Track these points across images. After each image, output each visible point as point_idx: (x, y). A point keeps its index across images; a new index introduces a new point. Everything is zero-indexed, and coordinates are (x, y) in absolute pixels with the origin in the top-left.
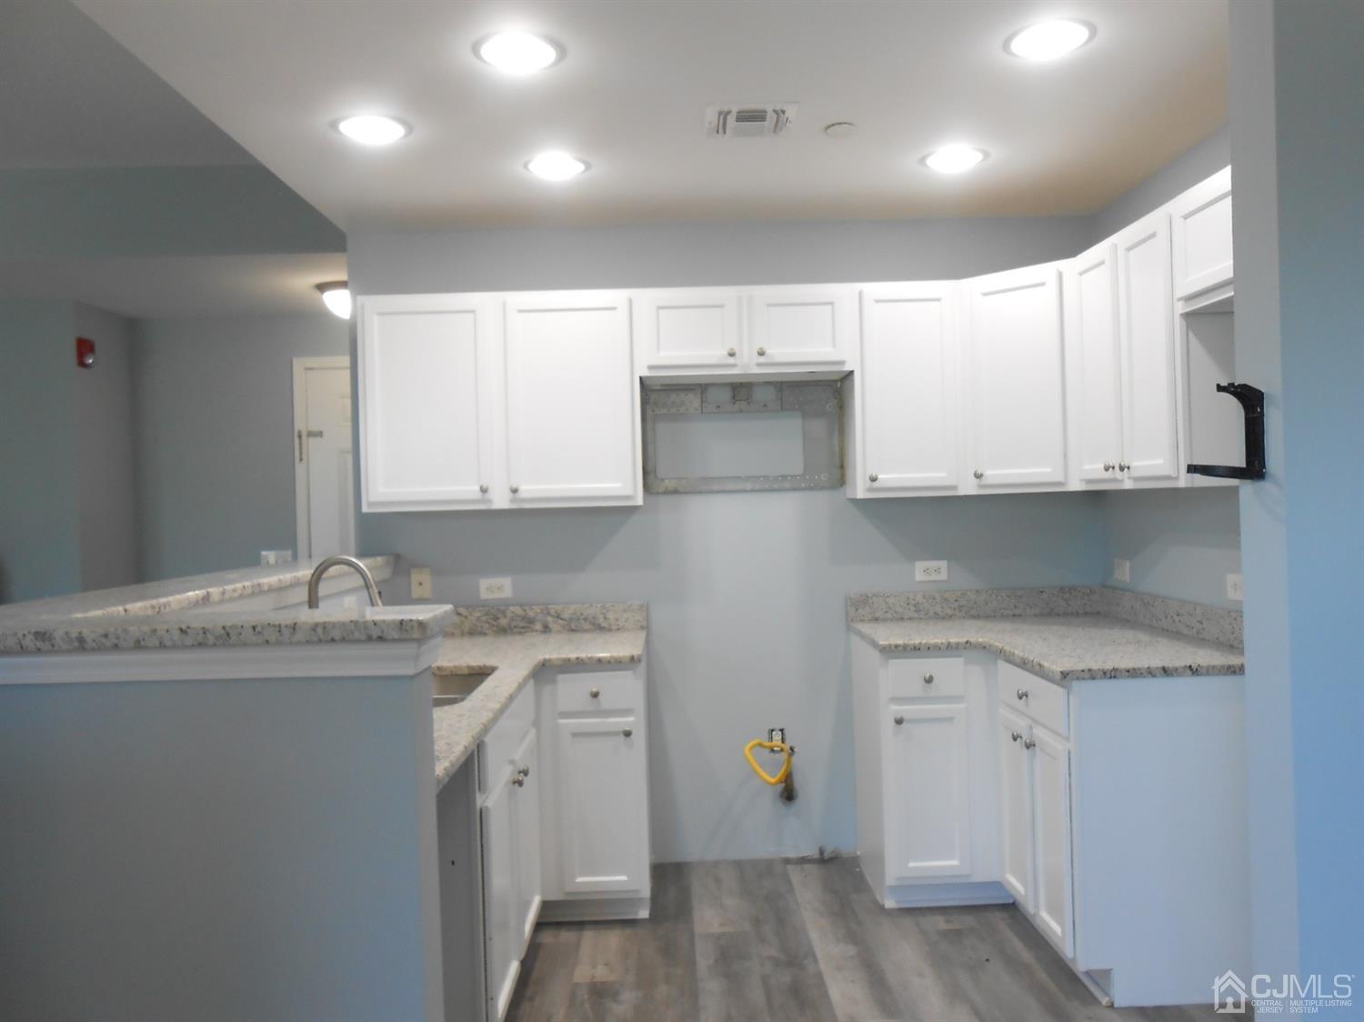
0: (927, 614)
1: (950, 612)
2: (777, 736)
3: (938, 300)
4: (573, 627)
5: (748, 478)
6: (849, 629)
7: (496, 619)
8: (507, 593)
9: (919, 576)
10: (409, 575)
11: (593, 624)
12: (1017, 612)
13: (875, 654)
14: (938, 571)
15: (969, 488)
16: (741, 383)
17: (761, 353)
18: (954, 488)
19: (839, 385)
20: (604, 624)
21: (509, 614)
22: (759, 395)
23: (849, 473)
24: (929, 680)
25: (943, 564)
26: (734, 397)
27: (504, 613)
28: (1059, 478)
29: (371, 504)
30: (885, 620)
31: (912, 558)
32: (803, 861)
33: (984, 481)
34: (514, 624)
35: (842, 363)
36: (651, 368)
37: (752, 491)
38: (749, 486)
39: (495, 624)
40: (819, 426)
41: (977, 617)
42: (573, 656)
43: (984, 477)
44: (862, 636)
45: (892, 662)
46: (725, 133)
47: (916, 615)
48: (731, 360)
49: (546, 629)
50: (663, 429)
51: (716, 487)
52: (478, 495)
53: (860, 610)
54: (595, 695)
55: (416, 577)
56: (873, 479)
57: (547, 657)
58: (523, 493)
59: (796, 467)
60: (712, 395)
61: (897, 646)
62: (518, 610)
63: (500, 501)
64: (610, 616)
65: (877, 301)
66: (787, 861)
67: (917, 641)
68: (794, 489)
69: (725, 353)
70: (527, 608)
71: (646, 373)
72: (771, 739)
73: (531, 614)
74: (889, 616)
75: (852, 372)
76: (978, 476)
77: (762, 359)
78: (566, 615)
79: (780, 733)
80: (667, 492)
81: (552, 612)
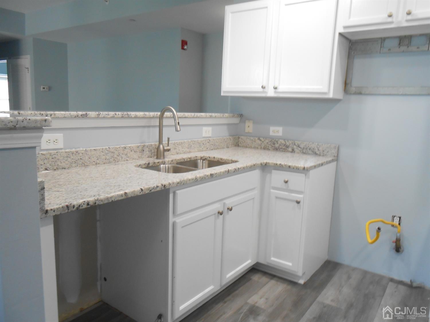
4: (304, 151)
7: (274, 144)
8: (280, 134)
10: (245, 122)
11: (313, 152)
16: (405, 36)
17: (409, 13)
20: (318, 152)
21: (279, 143)
22: (416, 42)
26: (400, 44)
27: (277, 142)
29: (225, 92)
34: (280, 147)
36: (345, 27)
39: (273, 146)
42: (279, 163)
48: (391, 19)
49: (293, 151)
51: (382, 92)
52: (261, 90)
54: (286, 182)
55: (247, 124)
58: (280, 90)
62: (283, 142)
63: (271, 93)
64: (321, 149)
69: (386, 16)
70: (286, 141)
71: (342, 31)
73: (288, 144)
77: (409, 17)
78: (302, 146)
80: (356, 93)
81: (296, 144)
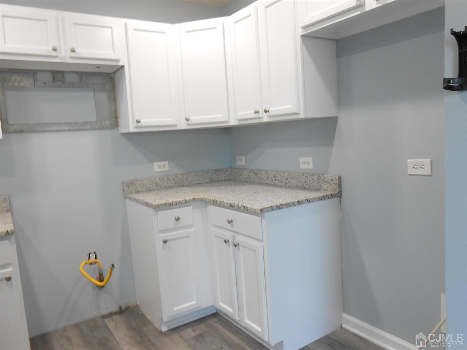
0: (161, 187)
1: (171, 185)
2: (93, 256)
3: (164, 33)
5: (66, 124)
6: (125, 198)
9: (156, 169)
12: (199, 182)
13: (151, 210)
14: (164, 166)
15: (182, 126)
16: (58, 71)
17: (73, 51)
18: (175, 126)
19: (112, 76)
22: (69, 78)
23: (121, 121)
24: (178, 219)
25: (166, 163)
26: (54, 79)
28: (226, 119)
30: (142, 192)
31: (152, 161)
32: (111, 315)
33: (190, 122)
35: (118, 61)
37: (69, 130)
38: (66, 128)
40: (103, 97)
41: (183, 186)
43: (189, 121)
44: (130, 199)
45: (159, 213)
47: (156, 188)
48: (54, 53)
51: (46, 129)
53: (130, 188)
56: (138, 122)
59: (92, 117)
60: (40, 76)
61: (162, 205)
65: (135, 30)
66: (103, 317)
67: (171, 201)
68: (92, 129)
69: (50, 49)
72: (89, 258)
74: (144, 189)
75: (123, 67)
76: (187, 120)
77: (73, 55)
79: (94, 254)
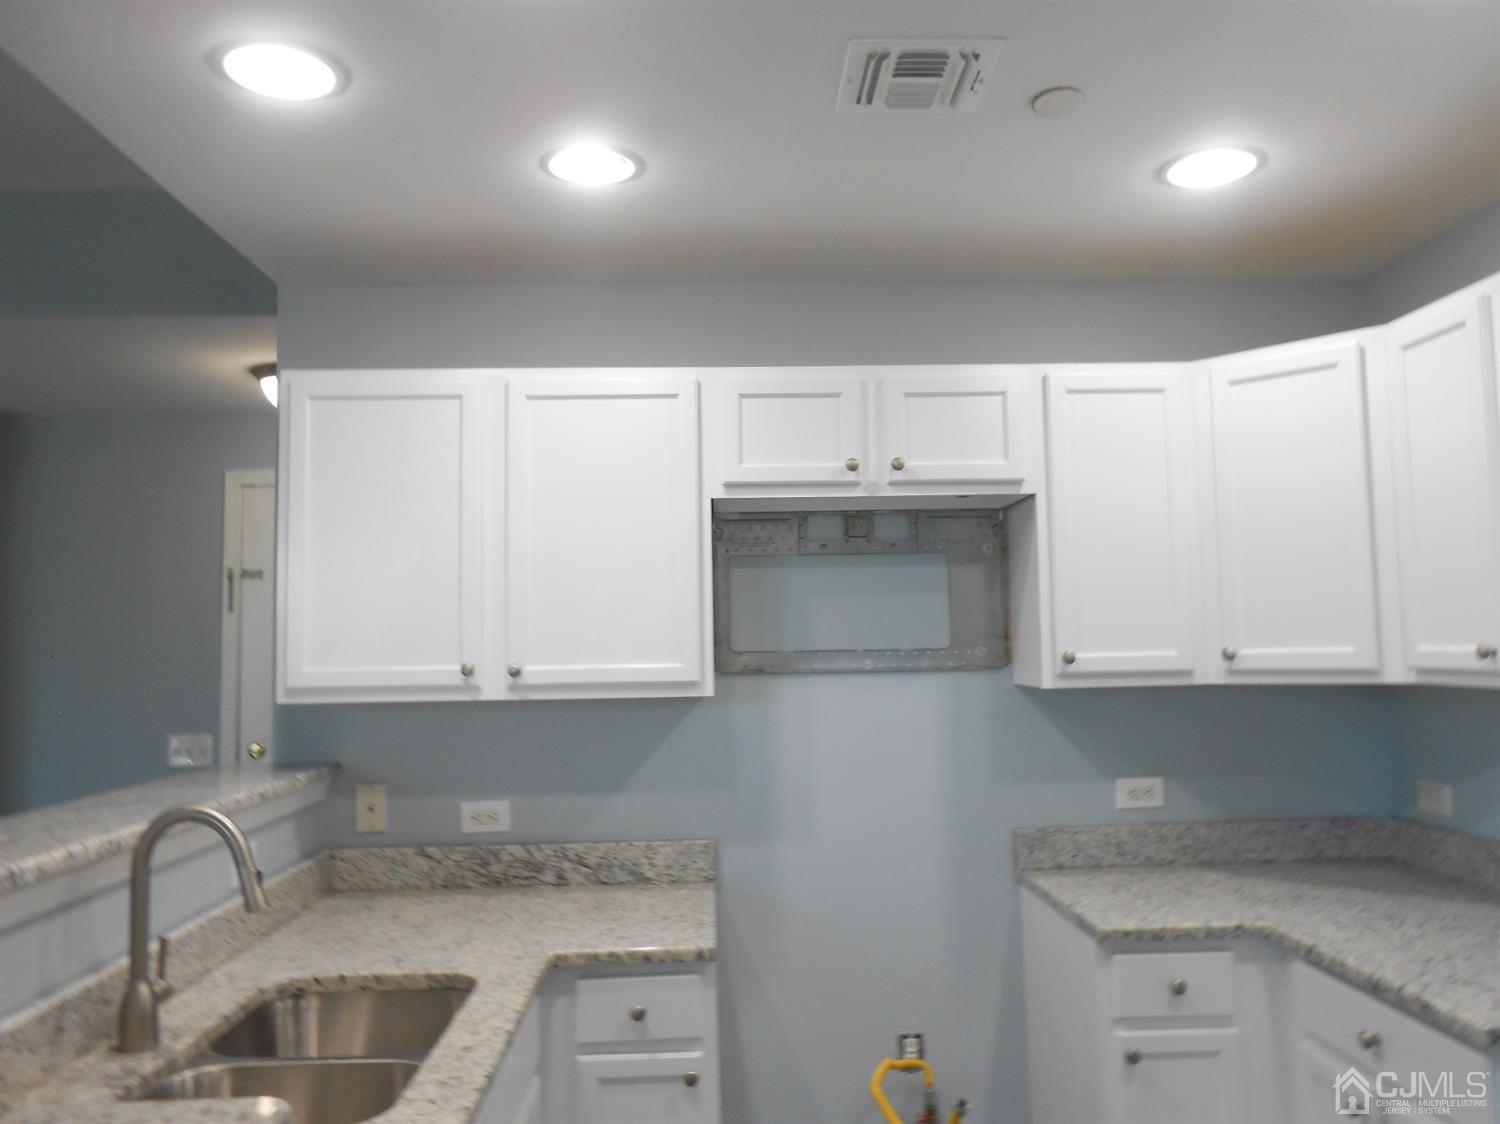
0: (1135, 858)
1: (1170, 857)
2: (912, 1050)
3: (1161, 391)
4: (603, 879)
5: (868, 653)
6: (1020, 880)
7: (485, 864)
8: (504, 824)
9: (1122, 800)
10: (353, 794)
11: (632, 873)
12: (1270, 855)
14: (1149, 792)
15: (1211, 673)
16: (858, 512)
17: (898, 467)
18: (1188, 673)
19: (1001, 516)
20: (650, 874)
21: (505, 857)
22: (885, 530)
23: (1020, 646)
24: (1179, 990)
25: (1157, 783)
26: (846, 533)
27: (496, 855)
28: (1368, 662)
29: (291, 692)
30: (1074, 868)
31: (1111, 774)
33: (1237, 665)
34: (512, 872)
35: (1018, 482)
36: (729, 486)
37: (873, 671)
38: (868, 664)
39: (483, 871)
40: (973, 577)
41: (1210, 865)
43: (1235, 660)
44: (1034, 888)
46: (870, 101)
47: (1119, 861)
48: (851, 477)
49: (561, 881)
50: (740, 576)
51: (819, 665)
52: (459, 679)
53: (1036, 854)
54: (639, 1016)
55: (365, 798)
56: (1069, 660)
57: (561, 951)
58: (527, 679)
59: (939, 636)
60: (815, 528)
61: (1127, 934)
62: (518, 851)
63: (493, 688)
64: (659, 860)
65: (1071, 392)
68: (937, 669)
69: (843, 464)
70: (532, 848)
71: (721, 494)
72: (902, 1051)
73: (539, 857)
74: (1078, 861)
75: (1031, 497)
76: (1229, 657)
77: (898, 476)
78: (592, 861)
79: (917, 1043)
80: (746, 672)
81: (571, 854)
